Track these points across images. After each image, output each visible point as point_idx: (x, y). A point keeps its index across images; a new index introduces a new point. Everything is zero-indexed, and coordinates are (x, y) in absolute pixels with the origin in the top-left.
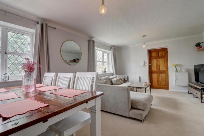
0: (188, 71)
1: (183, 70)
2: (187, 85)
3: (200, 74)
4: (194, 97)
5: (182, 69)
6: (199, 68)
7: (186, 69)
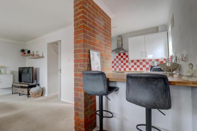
0: (12, 73)
1: (8, 72)
2: (11, 86)
3: (22, 75)
4: (20, 95)
5: (6, 72)
6: (22, 70)
7: (11, 71)
